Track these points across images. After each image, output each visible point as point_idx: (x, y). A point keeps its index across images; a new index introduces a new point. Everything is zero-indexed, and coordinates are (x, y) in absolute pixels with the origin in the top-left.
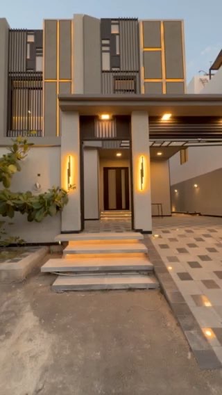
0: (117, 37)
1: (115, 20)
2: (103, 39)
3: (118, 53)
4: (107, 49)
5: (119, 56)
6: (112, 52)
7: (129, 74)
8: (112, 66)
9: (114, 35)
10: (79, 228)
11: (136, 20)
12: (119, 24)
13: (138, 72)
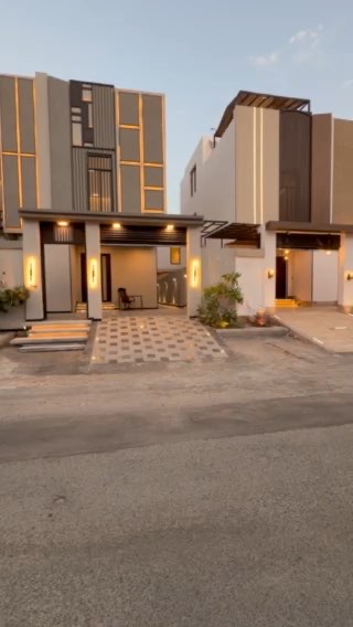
0: (90, 106)
1: (87, 83)
2: (72, 105)
3: (91, 126)
4: (78, 119)
5: (92, 129)
6: (84, 123)
7: (105, 152)
8: (84, 141)
9: (86, 103)
10: (42, 317)
11: (112, 87)
12: (91, 89)
13: (114, 150)
